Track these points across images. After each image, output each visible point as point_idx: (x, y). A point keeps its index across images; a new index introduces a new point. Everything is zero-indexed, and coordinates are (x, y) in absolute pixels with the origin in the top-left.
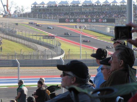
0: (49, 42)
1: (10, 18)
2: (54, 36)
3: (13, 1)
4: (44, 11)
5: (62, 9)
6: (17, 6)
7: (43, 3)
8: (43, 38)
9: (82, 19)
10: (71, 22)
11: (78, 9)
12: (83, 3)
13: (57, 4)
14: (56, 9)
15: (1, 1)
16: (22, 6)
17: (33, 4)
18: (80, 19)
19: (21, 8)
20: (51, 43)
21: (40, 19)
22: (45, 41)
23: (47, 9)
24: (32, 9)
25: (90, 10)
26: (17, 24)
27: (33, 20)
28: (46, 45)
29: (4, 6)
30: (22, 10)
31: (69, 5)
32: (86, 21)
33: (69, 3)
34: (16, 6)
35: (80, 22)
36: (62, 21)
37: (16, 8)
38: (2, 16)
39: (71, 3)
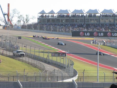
0: (59, 61)
1: (11, 29)
2: (65, 54)
3: (15, 9)
4: (54, 22)
5: (76, 19)
6: (21, 16)
7: (52, 12)
8: (52, 56)
9: (100, 33)
10: (87, 36)
11: (96, 20)
12: (102, 12)
13: (70, 13)
14: (68, 20)
15: (1, 9)
16: (27, 16)
17: (40, 13)
18: (98, 32)
19: (25, 17)
20: (62, 62)
21: (48, 32)
22: (55, 59)
23: (57, 20)
24: (38, 19)
25: (110, 22)
26: (20, 38)
27: (40, 32)
28: (55, 64)
29: (4, 15)
30: (26, 20)
31: (85, 15)
32: (105, 35)
33: (85, 13)
34: (19, 15)
35: (98, 36)
36: (75, 34)
37: (19, 17)
38: (1, 27)
39: (87, 13)
